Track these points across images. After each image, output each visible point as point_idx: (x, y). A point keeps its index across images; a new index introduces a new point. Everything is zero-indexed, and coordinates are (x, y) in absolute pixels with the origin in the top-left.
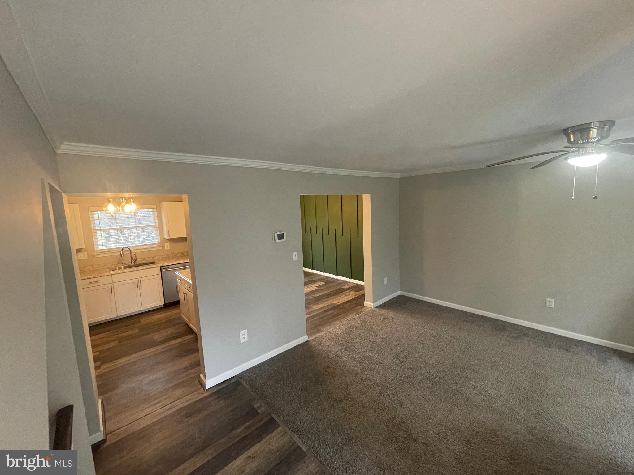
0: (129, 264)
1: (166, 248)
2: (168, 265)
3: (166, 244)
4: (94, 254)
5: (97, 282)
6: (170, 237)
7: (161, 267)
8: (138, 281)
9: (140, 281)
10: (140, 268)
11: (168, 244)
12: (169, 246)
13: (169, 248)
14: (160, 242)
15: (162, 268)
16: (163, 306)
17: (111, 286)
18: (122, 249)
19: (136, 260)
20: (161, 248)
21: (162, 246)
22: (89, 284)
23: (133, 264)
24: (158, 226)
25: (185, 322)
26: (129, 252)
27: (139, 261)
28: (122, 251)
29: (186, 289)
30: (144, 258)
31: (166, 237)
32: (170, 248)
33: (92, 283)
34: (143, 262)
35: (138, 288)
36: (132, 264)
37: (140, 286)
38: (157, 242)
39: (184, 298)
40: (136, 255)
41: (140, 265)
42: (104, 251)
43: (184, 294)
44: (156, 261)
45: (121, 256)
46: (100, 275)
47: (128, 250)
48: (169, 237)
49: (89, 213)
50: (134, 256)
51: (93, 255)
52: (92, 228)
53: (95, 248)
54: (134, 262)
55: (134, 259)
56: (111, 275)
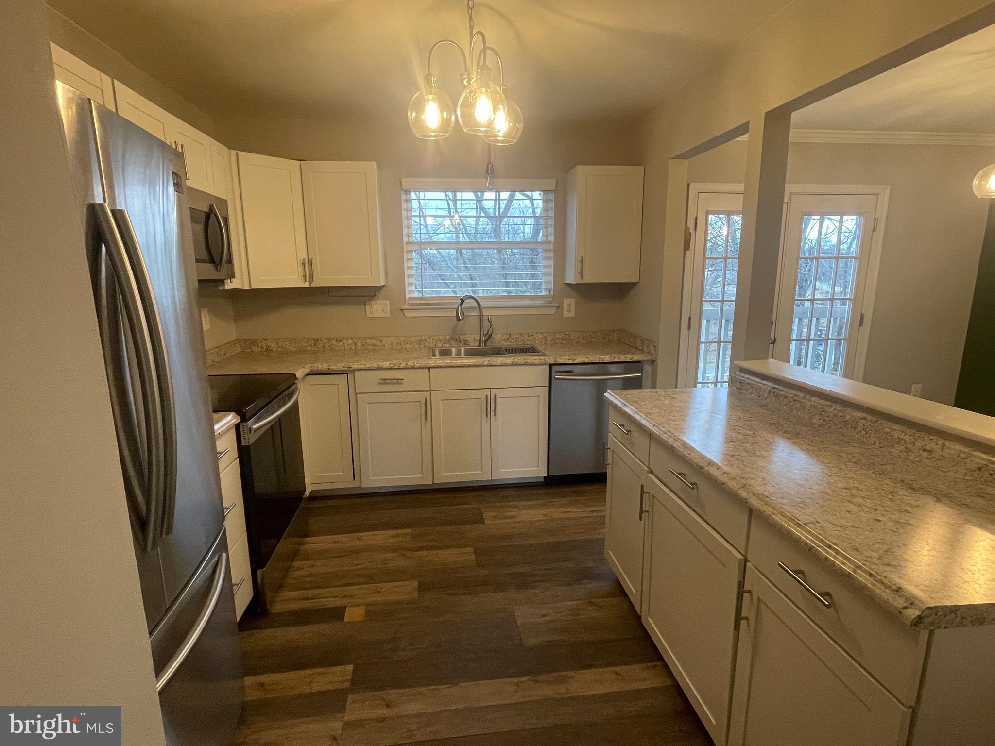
0: (474, 345)
1: (566, 314)
2: (571, 362)
3: (566, 301)
4: (403, 307)
5: (398, 381)
6: (584, 276)
7: (550, 366)
8: (489, 398)
9: (493, 397)
10: (499, 360)
11: (572, 301)
12: (573, 308)
13: (572, 314)
14: (552, 293)
15: (555, 368)
16: (542, 480)
17: (426, 399)
18: (462, 301)
19: (490, 336)
20: (552, 311)
21: (558, 305)
22: (380, 384)
23: (483, 345)
24: (552, 246)
25: (613, 574)
26: (477, 313)
27: (499, 339)
28: (461, 305)
29: (652, 472)
30: (510, 335)
31: (571, 278)
32: (576, 314)
33: (384, 382)
34: (506, 344)
35: (487, 416)
36: (480, 345)
37: (493, 414)
38: (544, 294)
39: (641, 511)
40: (493, 324)
41: (498, 352)
42: (425, 304)
43: (642, 492)
44: (540, 348)
45: (458, 319)
46: (403, 365)
47: (475, 305)
48: (582, 277)
49: (400, 197)
50: (486, 324)
51: (402, 310)
52: (405, 239)
53: (407, 292)
54: (486, 342)
55: (485, 333)
56: (429, 368)
